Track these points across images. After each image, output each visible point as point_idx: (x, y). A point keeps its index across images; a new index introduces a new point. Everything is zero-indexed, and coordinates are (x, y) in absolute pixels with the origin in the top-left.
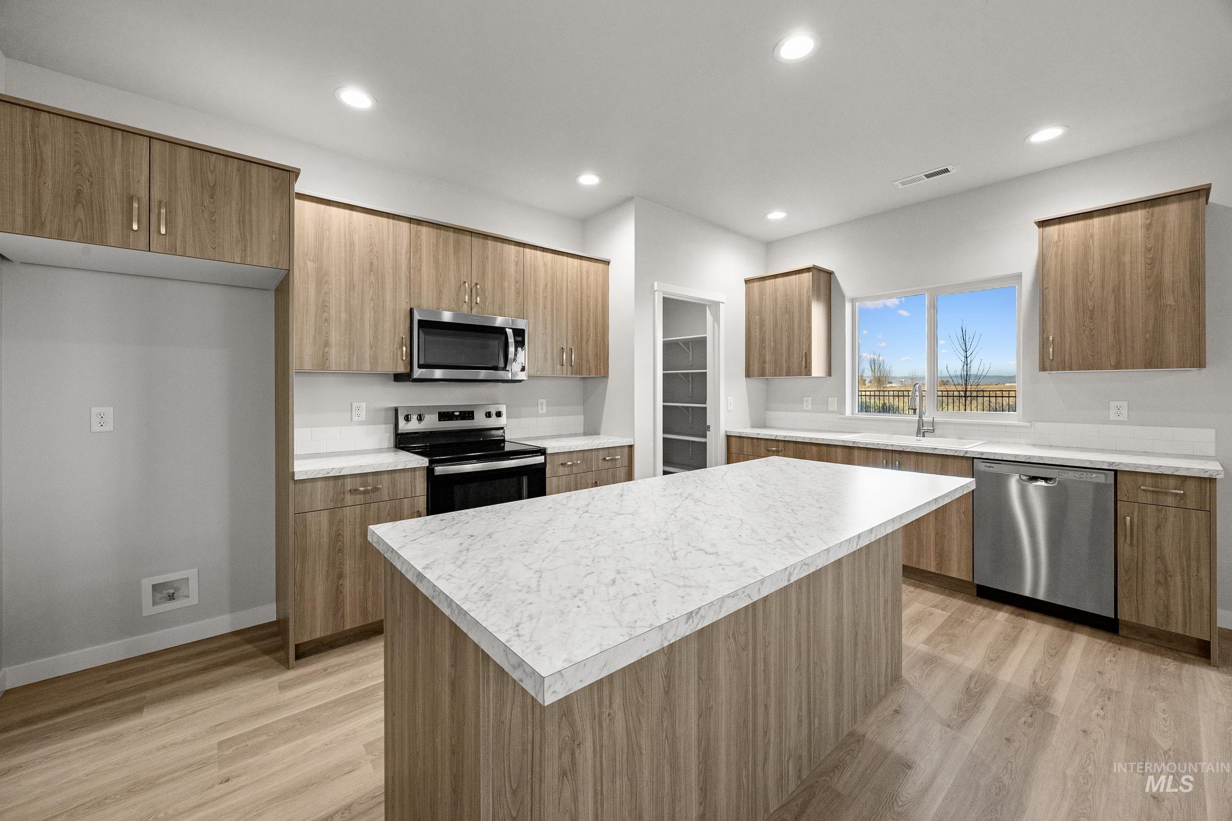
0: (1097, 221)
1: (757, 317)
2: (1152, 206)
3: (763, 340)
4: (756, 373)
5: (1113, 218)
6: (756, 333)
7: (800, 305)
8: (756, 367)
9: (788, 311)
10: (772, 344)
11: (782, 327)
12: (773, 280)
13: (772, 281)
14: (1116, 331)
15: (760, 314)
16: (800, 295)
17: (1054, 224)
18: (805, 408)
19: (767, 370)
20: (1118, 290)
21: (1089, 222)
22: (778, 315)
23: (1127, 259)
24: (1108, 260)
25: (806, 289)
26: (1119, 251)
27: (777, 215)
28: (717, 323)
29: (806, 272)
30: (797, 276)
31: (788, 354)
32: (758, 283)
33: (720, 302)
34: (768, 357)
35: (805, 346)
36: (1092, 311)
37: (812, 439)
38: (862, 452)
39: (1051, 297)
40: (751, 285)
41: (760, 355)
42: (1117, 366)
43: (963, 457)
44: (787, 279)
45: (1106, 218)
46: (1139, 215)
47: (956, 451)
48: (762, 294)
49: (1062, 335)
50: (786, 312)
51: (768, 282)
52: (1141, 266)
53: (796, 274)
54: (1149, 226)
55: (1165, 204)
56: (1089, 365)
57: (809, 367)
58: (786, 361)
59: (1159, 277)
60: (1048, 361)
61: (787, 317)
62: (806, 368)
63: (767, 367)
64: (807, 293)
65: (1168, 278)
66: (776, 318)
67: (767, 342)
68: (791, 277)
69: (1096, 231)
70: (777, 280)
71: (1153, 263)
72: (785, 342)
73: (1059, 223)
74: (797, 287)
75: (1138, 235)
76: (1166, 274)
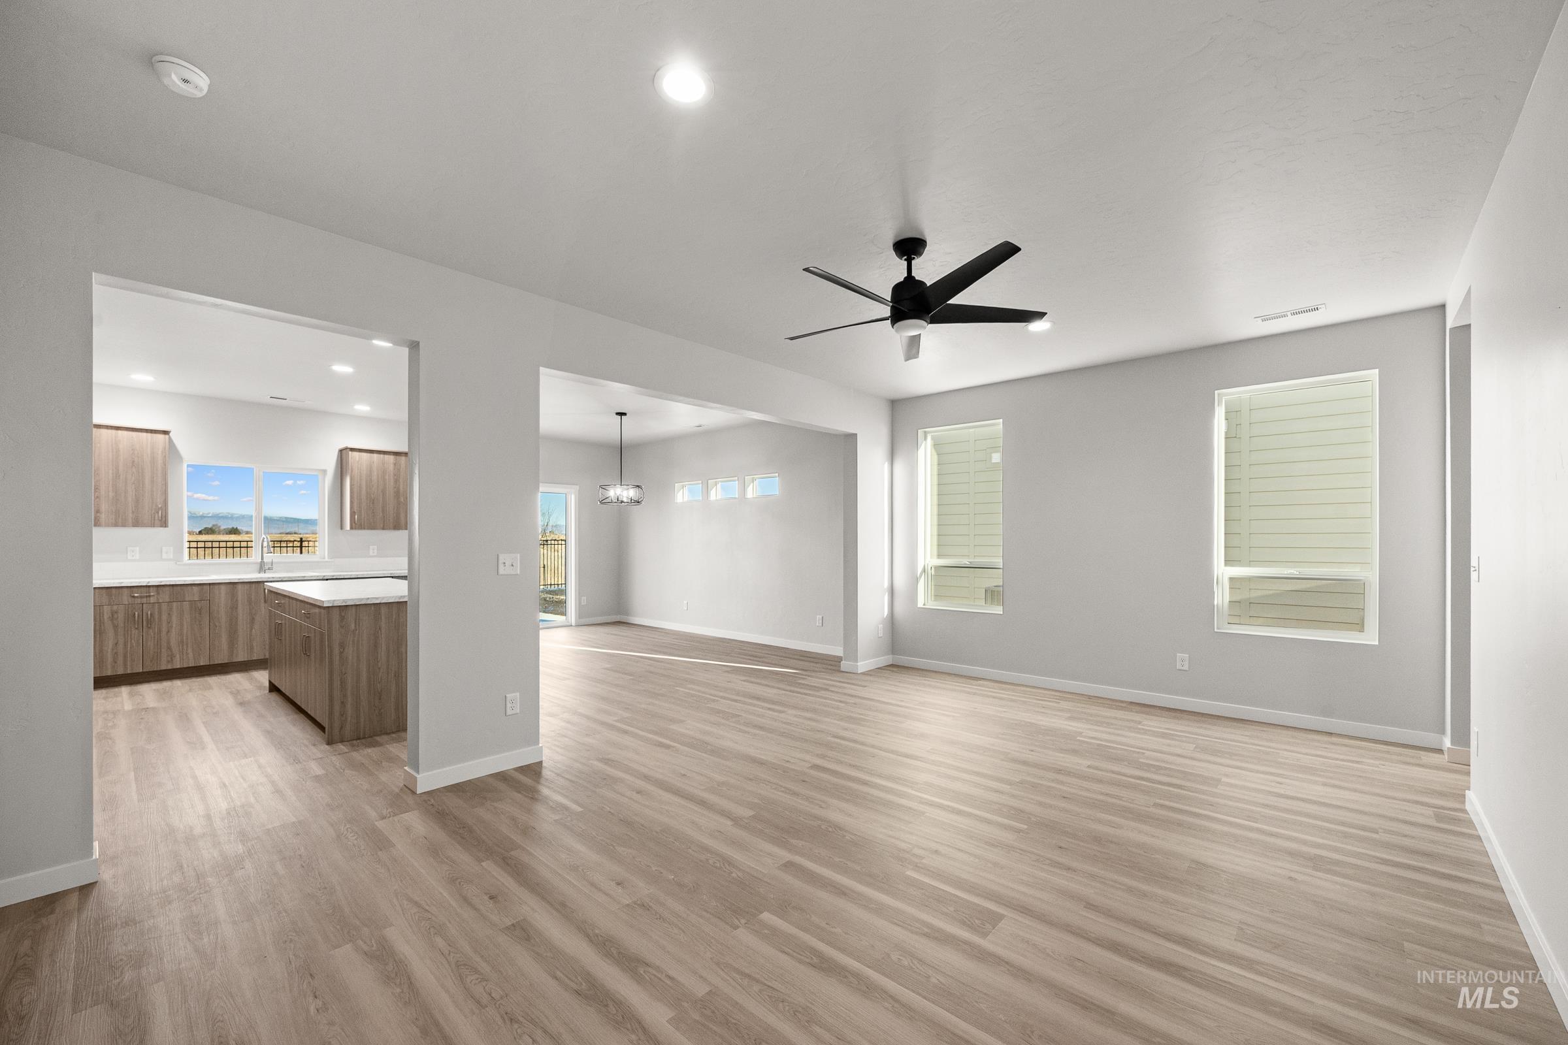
0: (375, 456)
2: (396, 455)
5: (382, 456)
7: (154, 463)
11: (126, 479)
13: (111, 432)
14: (383, 511)
16: (153, 452)
18: (129, 557)
20: (384, 492)
21: (372, 455)
22: (121, 466)
23: (387, 477)
24: (380, 476)
25: (161, 449)
26: (384, 472)
29: (162, 434)
30: (151, 435)
31: (136, 506)
35: (160, 500)
36: (373, 500)
39: (355, 490)
42: (383, 529)
44: (133, 434)
45: (379, 455)
46: (391, 458)
49: (360, 511)
50: (133, 465)
51: (104, 431)
52: (392, 481)
53: (147, 432)
54: (395, 464)
55: (401, 456)
56: (372, 527)
57: (164, 519)
58: (133, 512)
59: (398, 489)
60: (354, 524)
61: (134, 470)
62: (161, 520)
63: (103, 517)
64: (160, 452)
65: (401, 490)
66: (117, 468)
67: (103, 492)
68: (140, 434)
69: (375, 461)
70: (120, 432)
71: (396, 481)
72: (131, 494)
73: (359, 452)
74: (149, 444)
75: (391, 467)
76: (401, 488)
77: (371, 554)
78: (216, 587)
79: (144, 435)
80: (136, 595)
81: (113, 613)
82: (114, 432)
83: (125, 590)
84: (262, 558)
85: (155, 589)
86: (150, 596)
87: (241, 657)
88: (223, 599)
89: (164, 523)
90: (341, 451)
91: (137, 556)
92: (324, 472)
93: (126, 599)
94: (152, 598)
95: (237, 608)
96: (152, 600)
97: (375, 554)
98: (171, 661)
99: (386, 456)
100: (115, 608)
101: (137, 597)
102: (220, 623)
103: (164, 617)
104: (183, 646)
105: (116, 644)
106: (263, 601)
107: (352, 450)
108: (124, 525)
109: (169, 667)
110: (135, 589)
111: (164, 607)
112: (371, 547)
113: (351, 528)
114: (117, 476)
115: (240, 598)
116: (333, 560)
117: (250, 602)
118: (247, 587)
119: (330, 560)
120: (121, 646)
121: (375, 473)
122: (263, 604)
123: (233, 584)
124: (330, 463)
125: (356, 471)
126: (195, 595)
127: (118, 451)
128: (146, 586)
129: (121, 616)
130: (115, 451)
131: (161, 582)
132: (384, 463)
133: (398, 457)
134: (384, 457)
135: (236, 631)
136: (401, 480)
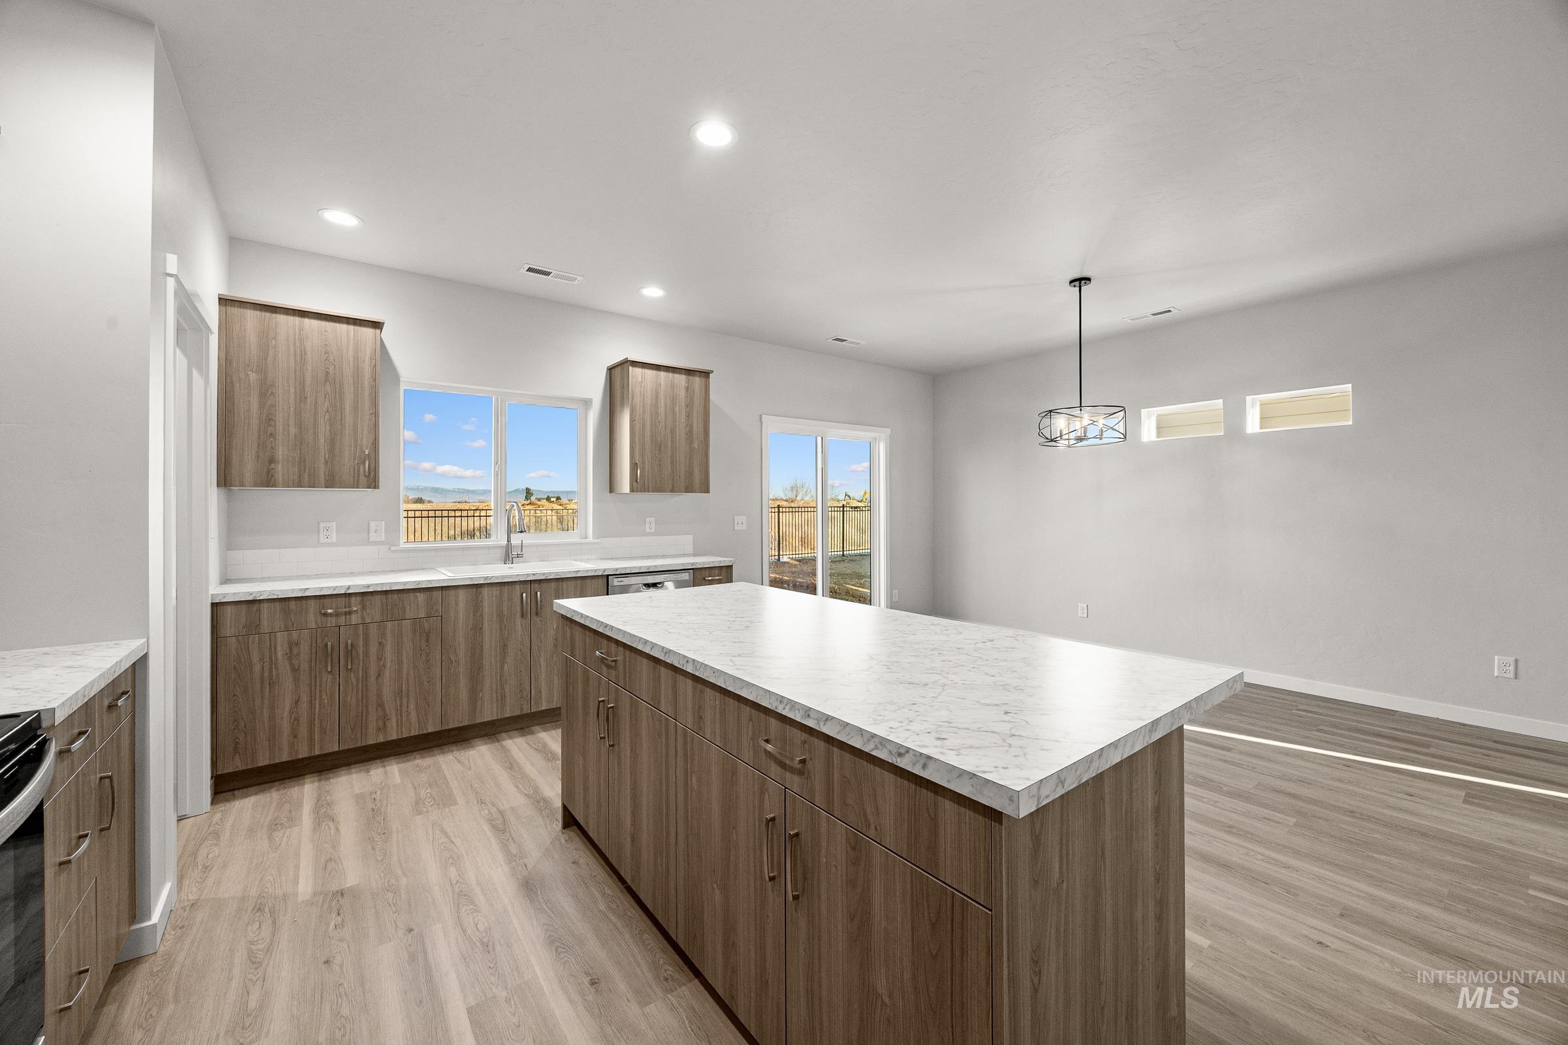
0: (662, 374)
1: (253, 377)
2: (689, 375)
3: (269, 420)
4: (248, 476)
5: (671, 375)
6: (249, 405)
7: (355, 376)
8: (248, 465)
10: (293, 430)
11: (316, 403)
13: (296, 320)
14: (672, 463)
15: (262, 370)
16: (356, 358)
17: (639, 367)
19: (280, 476)
20: (673, 432)
21: (657, 373)
22: (308, 382)
23: (677, 409)
24: (668, 407)
25: (366, 352)
26: (674, 400)
27: (340, 218)
30: (349, 327)
31: (331, 452)
32: (257, 313)
34: (282, 452)
35: (366, 441)
36: (660, 445)
39: (637, 429)
40: (234, 311)
41: (261, 445)
42: (672, 491)
44: (329, 326)
45: (667, 374)
46: (681, 379)
47: (596, 570)
48: (266, 337)
49: (643, 463)
50: (326, 380)
51: (281, 318)
52: (683, 417)
54: (687, 388)
55: (694, 375)
56: (659, 489)
57: (373, 474)
58: (326, 462)
59: (691, 427)
60: (635, 483)
61: (328, 389)
62: (368, 477)
63: (280, 470)
64: (367, 358)
65: (695, 429)
66: (302, 384)
67: (280, 426)
68: (337, 325)
69: (662, 382)
70: (307, 321)
71: (689, 416)
72: (323, 429)
73: (642, 367)
74: (351, 348)
75: (682, 394)
76: (695, 426)
77: (648, 530)
78: (452, 592)
79: (343, 327)
80: (330, 611)
81: (293, 645)
82: (297, 319)
83: (312, 602)
84: (509, 540)
85: (359, 598)
86: (350, 613)
87: (488, 713)
88: (461, 616)
89: (373, 482)
90: (611, 370)
91: (334, 538)
92: (587, 403)
93: (312, 620)
94: (354, 617)
95: (481, 628)
96: (355, 619)
97: (653, 530)
98: (383, 729)
99: (677, 376)
100: (295, 635)
101: (331, 615)
102: (457, 655)
103: (373, 649)
104: (401, 699)
105: (297, 703)
106: (519, 615)
107: (635, 364)
108: (312, 485)
109: (381, 739)
110: (327, 601)
111: (373, 630)
112: (648, 520)
113: (632, 490)
114: (302, 398)
115: (486, 610)
116: (599, 540)
117: (500, 616)
118: (495, 591)
119: (596, 541)
120: (304, 706)
121: (662, 404)
122: (519, 620)
123: (476, 588)
124: (595, 389)
125: (638, 400)
126: (417, 608)
127: (303, 353)
128: (345, 594)
129: (305, 648)
130: (298, 353)
131: (369, 586)
132: (673, 387)
133: (691, 378)
134: (674, 377)
135: (480, 668)
136: (695, 415)
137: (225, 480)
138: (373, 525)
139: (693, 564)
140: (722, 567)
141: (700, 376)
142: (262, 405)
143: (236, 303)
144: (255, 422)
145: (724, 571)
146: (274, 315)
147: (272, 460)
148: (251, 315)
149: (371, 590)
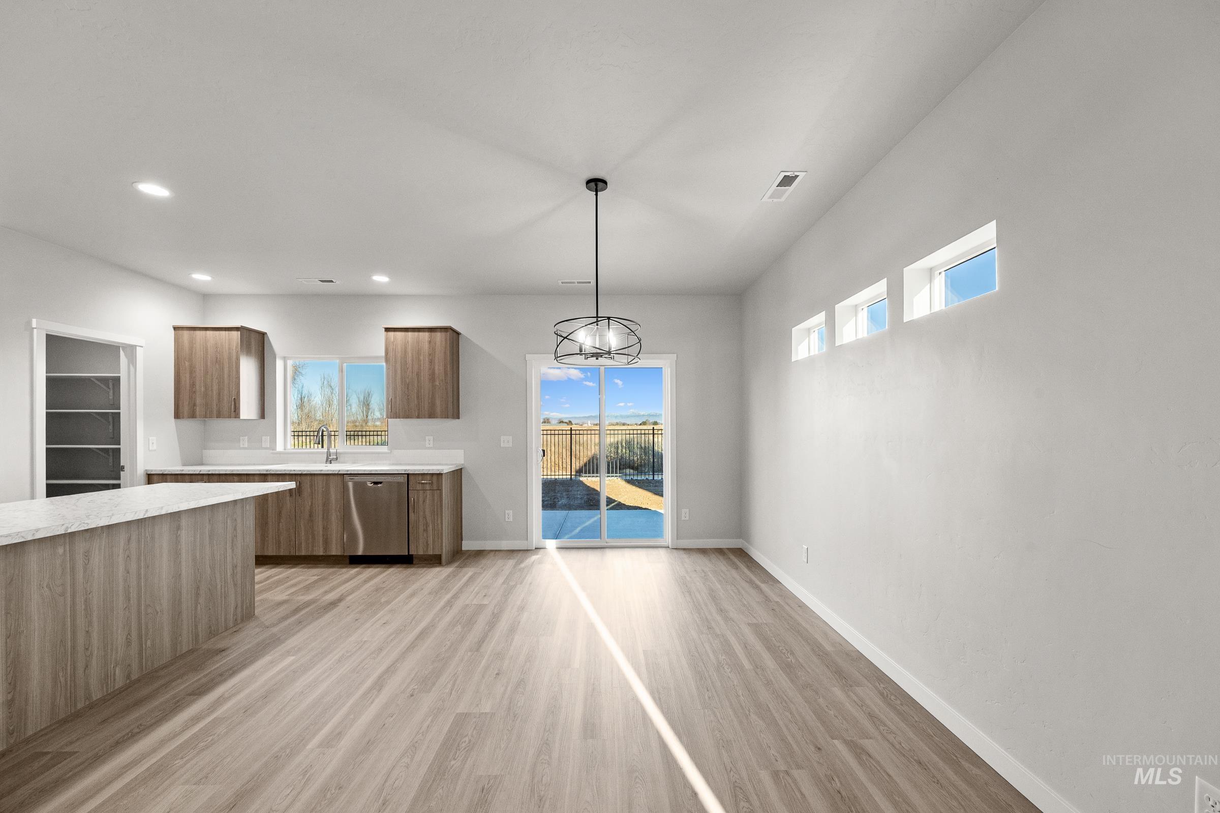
0: (410, 334)
1: (187, 364)
2: (431, 332)
3: (193, 385)
4: (186, 414)
5: (416, 334)
6: (186, 379)
7: (230, 358)
8: (186, 409)
9: (218, 361)
10: (203, 389)
11: (212, 375)
12: (204, 332)
13: (202, 333)
14: (418, 397)
15: (190, 360)
16: (229, 349)
17: (392, 331)
18: (242, 446)
19: (198, 413)
20: (418, 374)
21: (406, 333)
22: (209, 364)
23: (422, 358)
24: (414, 357)
25: (235, 345)
26: (419, 352)
27: (201, 277)
28: (133, 366)
29: (235, 331)
30: (227, 332)
31: (219, 399)
32: (188, 332)
33: (136, 346)
34: (199, 401)
35: (234, 393)
36: (408, 385)
37: (233, 471)
38: (274, 477)
39: (391, 374)
40: (180, 332)
41: (191, 398)
42: (418, 417)
43: (338, 474)
44: (217, 333)
45: (414, 333)
46: (426, 335)
47: (334, 471)
48: (192, 342)
50: (216, 362)
51: (198, 333)
53: (225, 330)
54: (430, 342)
55: (436, 332)
56: (407, 416)
57: (237, 411)
58: (217, 405)
59: (434, 370)
62: (235, 413)
64: (234, 348)
65: (437, 372)
66: (207, 366)
67: (197, 387)
68: (221, 332)
69: (410, 340)
70: (208, 332)
71: (431, 362)
72: (215, 387)
73: (394, 331)
74: (227, 342)
75: (426, 346)
76: (436, 368)
77: (427, 445)
79: (223, 333)
84: (327, 449)
91: (246, 445)
97: (431, 445)
99: (421, 334)
107: (388, 330)
112: (427, 438)
114: (206, 372)
116: (392, 451)
119: (390, 451)
121: (410, 355)
125: (391, 355)
131: (209, 471)
132: (418, 342)
133: (433, 334)
134: (419, 335)
135: (267, 523)
136: (436, 361)
137: (177, 416)
138: (264, 438)
139: (405, 470)
140: (433, 474)
141: (441, 332)
142: (191, 377)
143: (181, 329)
144: (188, 385)
145: (435, 478)
146: (195, 332)
147: (195, 405)
148: (186, 333)
149: (210, 473)
